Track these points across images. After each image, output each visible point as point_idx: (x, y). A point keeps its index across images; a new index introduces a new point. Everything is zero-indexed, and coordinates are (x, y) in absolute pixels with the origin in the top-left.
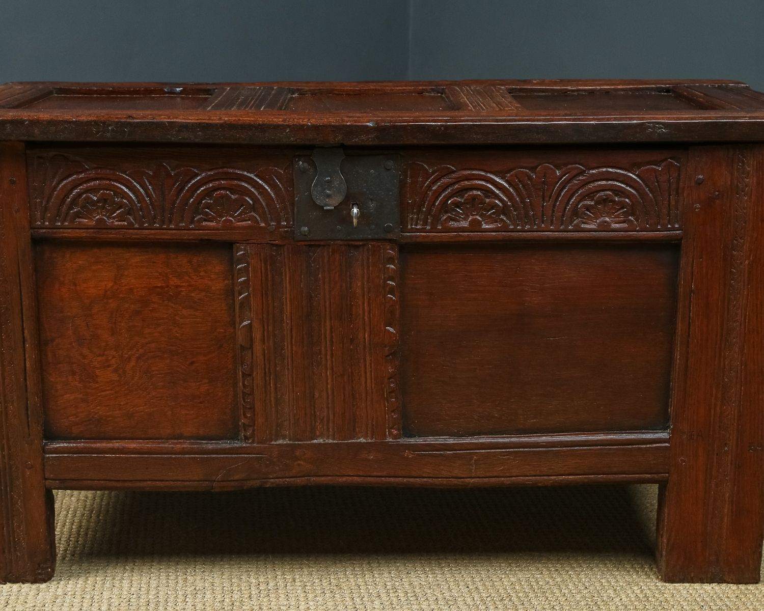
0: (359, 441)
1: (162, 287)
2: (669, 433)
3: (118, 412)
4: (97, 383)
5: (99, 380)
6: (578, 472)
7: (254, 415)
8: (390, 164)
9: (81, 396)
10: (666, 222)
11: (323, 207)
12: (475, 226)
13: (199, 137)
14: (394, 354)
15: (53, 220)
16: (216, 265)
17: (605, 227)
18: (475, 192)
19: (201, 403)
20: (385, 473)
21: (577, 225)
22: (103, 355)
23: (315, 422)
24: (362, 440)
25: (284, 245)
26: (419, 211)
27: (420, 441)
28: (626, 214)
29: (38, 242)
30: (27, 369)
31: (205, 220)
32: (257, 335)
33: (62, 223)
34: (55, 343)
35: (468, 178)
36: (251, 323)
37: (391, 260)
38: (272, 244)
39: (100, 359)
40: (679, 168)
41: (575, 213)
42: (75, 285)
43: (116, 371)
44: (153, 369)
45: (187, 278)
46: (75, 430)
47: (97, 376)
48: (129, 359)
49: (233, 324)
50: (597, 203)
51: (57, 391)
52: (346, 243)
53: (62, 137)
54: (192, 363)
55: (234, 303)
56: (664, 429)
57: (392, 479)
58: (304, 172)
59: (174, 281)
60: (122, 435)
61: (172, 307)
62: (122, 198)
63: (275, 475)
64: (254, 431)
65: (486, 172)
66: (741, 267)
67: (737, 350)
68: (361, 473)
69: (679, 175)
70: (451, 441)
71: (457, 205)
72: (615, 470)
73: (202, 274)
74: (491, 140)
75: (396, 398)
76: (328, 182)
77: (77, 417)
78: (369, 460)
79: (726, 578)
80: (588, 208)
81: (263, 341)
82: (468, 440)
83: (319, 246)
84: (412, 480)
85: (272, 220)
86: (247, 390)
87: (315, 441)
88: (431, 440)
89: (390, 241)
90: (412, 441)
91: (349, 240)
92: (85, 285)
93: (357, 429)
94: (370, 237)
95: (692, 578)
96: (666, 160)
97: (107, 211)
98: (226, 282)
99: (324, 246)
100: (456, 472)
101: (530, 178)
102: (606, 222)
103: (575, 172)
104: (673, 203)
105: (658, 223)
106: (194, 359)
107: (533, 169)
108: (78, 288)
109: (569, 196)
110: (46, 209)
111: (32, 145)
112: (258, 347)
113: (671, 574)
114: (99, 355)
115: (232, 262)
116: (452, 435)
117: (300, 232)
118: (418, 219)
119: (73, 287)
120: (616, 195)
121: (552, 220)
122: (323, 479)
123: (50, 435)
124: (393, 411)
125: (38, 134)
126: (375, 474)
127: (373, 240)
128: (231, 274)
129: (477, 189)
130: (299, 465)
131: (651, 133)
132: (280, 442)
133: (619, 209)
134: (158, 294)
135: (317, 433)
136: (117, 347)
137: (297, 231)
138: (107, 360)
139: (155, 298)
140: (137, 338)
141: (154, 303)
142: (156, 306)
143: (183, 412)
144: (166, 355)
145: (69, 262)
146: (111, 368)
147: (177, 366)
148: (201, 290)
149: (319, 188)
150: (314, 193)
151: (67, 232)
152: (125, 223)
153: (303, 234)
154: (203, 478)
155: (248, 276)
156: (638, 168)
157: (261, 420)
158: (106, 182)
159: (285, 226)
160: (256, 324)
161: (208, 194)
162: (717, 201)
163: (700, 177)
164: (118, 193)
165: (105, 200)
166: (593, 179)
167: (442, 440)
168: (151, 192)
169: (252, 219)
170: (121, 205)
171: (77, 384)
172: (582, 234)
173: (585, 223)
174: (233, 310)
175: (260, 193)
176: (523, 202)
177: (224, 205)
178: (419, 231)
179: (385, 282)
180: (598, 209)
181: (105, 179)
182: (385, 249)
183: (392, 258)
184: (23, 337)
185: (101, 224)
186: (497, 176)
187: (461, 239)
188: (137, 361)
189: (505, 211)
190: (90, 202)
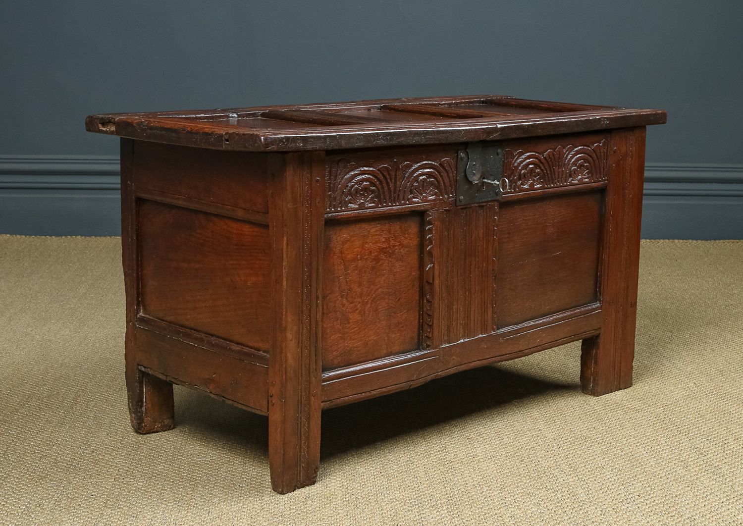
0: (479, 337)
1: (386, 248)
2: (601, 304)
3: (360, 343)
4: (350, 323)
5: (351, 321)
7: (433, 329)
8: (499, 150)
9: (340, 335)
10: (603, 176)
11: (472, 182)
12: (532, 187)
13: (423, 140)
14: (495, 275)
15: (336, 207)
16: (413, 227)
17: (580, 182)
18: (531, 166)
19: (402, 327)
20: (491, 356)
21: (571, 182)
22: (353, 302)
24: (481, 336)
25: (451, 210)
26: (509, 180)
27: (506, 330)
28: (588, 173)
29: (328, 223)
31: (414, 198)
32: (437, 273)
33: (341, 208)
34: (328, 298)
35: (529, 157)
36: (434, 266)
37: (496, 214)
38: (445, 210)
39: (352, 305)
40: (608, 144)
41: (570, 175)
42: (342, 252)
43: (360, 312)
44: (380, 307)
45: (399, 239)
46: (336, 362)
47: (350, 319)
48: (367, 303)
49: (421, 266)
50: (578, 167)
51: (328, 334)
52: (479, 205)
54: (399, 299)
55: (422, 253)
57: (494, 358)
58: (462, 159)
59: (392, 243)
60: (360, 360)
61: (391, 261)
62: (374, 187)
63: (441, 370)
64: (432, 341)
65: (537, 153)
66: (629, 199)
68: (480, 358)
69: (608, 148)
70: (519, 327)
71: (524, 175)
73: (407, 236)
74: (546, 133)
76: (474, 165)
77: (338, 352)
78: (485, 348)
80: (574, 171)
81: (440, 276)
83: (466, 208)
84: (502, 357)
85: (446, 194)
86: (429, 313)
87: (460, 342)
88: (510, 329)
89: (497, 201)
90: (501, 331)
91: (481, 203)
92: (347, 253)
93: (478, 329)
94: (489, 199)
95: (608, 391)
96: (604, 139)
97: (365, 197)
98: (419, 239)
99: (468, 208)
100: (521, 348)
101: (553, 155)
102: (581, 179)
103: (570, 150)
104: (605, 164)
105: (600, 178)
106: (400, 297)
107: (554, 149)
108: (343, 255)
109: (568, 164)
110: (334, 199)
111: (330, 153)
112: (436, 282)
115: (422, 224)
117: (459, 199)
119: (340, 255)
120: (585, 162)
121: (561, 180)
122: (463, 366)
123: (325, 370)
124: (494, 313)
125: (344, 145)
126: (486, 357)
127: (491, 201)
128: (422, 233)
129: (532, 164)
130: (453, 359)
131: (602, 124)
132: (444, 346)
133: (585, 171)
134: (385, 253)
135: (461, 335)
136: (361, 295)
137: (458, 200)
138: (356, 306)
139: (382, 256)
140: (372, 287)
141: (382, 259)
142: (383, 261)
143: (393, 336)
144: (386, 297)
145: (341, 236)
146: (357, 311)
147: (392, 303)
148: (406, 247)
149: (470, 170)
150: (468, 173)
151: (344, 215)
152: (373, 205)
153: (460, 201)
154: (406, 380)
155: (432, 234)
156: (593, 145)
157: (436, 333)
158: (367, 176)
159: (452, 197)
160: (436, 266)
161: (416, 179)
162: (621, 162)
163: (615, 148)
164: (372, 183)
165: (364, 189)
166: (577, 153)
167: (515, 328)
168: (389, 180)
169: (436, 194)
170: (373, 191)
171: (339, 326)
172: (572, 187)
173: (573, 180)
174: (422, 258)
175: (441, 176)
176: (551, 170)
177: (423, 186)
178: (509, 193)
179: (494, 228)
180: (578, 171)
181: (366, 174)
182: (495, 207)
183: (497, 212)
184: (317, 296)
185: (361, 206)
186: (540, 155)
187: (525, 196)
188: (371, 303)
189: (543, 176)
190: (357, 191)
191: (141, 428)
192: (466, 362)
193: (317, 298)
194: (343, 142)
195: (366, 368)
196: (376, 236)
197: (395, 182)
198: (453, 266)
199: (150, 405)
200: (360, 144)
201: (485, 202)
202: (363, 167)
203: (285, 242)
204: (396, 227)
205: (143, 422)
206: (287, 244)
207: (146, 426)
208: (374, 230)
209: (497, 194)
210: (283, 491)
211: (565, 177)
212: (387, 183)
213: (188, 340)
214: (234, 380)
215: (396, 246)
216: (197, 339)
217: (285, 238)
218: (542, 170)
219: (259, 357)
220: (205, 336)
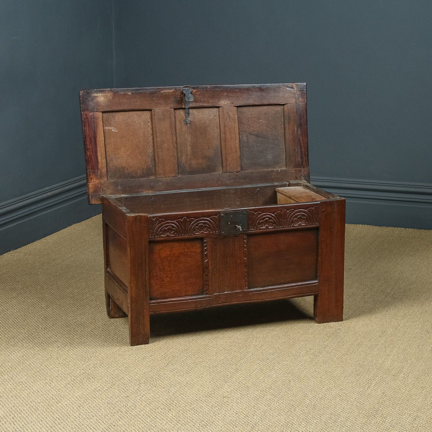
1: (183, 252)
2: (318, 281)
3: (170, 290)
4: (165, 282)
5: (165, 281)
6: (295, 294)
7: (209, 287)
8: (245, 213)
9: (160, 286)
12: (267, 228)
14: (246, 265)
15: (154, 236)
16: (198, 245)
17: (300, 225)
19: (193, 285)
20: (244, 300)
21: (293, 225)
22: (167, 274)
23: (225, 287)
24: (238, 291)
25: (217, 238)
26: (253, 225)
27: (253, 290)
28: (305, 221)
29: (150, 242)
30: (146, 279)
31: (196, 232)
32: (210, 264)
33: (157, 237)
34: (153, 271)
35: (265, 215)
36: (208, 260)
38: (214, 238)
41: (293, 222)
42: (159, 254)
43: (170, 278)
44: (180, 276)
45: (190, 249)
46: (158, 297)
47: (164, 280)
48: (174, 274)
49: (203, 261)
50: (298, 219)
51: (153, 285)
52: (234, 235)
54: (191, 273)
55: (203, 255)
56: (316, 280)
57: (246, 301)
58: (222, 217)
59: (187, 250)
60: (171, 297)
61: (186, 258)
63: (214, 304)
64: (208, 291)
65: (270, 213)
66: (335, 233)
67: (334, 256)
68: (238, 301)
69: (318, 209)
70: (262, 289)
71: (262, 222)
72: (304, 292)
73: (194, 247)
75: (247, 278)
77: (159, 293)
78: (240, 297)
80: (296, 220)
81: (212, 265)
82: (266, 288)
84: (251, 301)
85: (214, 231)
86: (207, 280)
87: (225, 293)
88: (256, 289)
89: (245, 234)
90: (251, 290)
92: (162, 254)
93: (236, 288)
95: (325, 321)
96: (315, 206)
97: (170, 232)
98: (201, 249)
100: (263, 298)
101: (281, 213)
103: (292, 211)
104: (317, 217)
105: (314, 223)
107: (281, 211)
109: (291, 217)
110: (153, 233)
112: (210, 267)
113: (320, 321)
114: (165, 274)
115: (203, 243)
116: (261, 287)
117: (222, 234)
118: (252, 227)
119: (158, 255)
120: (303, 216)
121: (287, 224)
122: (227, 303)
123: (151, 299)
124: (246, 282)
126: (241, 300)
127: (241, 234)
128: (203, 247)
129: (267, 218)
130: (221, 300)
132: (216, 294)
133: (303, 220)
134: (182, 255)
135: (226, 290)
136: (170, 271)
140: (176, 268)
142: (181, 258)
143: (188, 288)
144: (184, 272)
145: (158, 248)
147: (187, 275)
148: (194, 252)
151: (159, 239)
152: (174, 235)
154: (195, 307)
155: (208, 247)
156: (308, 208)
157: (211, 288)
159: (217, 232)
160: (210, 261)
161: (197, 225)
162: (328, 216)
163: (323, 210)
164: (173, 227)
165: (169, 229)
166: (297, 212)
167: (259, 289)
168: (182, 226)
169: (209, 231)
170: (173, 230)
171: (159, 283)
172: (294, 228)
173: (295, 225)
174: (203, 257)
175: (211, 224)
176: (279, 220)
177: (201, 228)
178: (252, 230)
179: (244, 245)
180: (298, 220)
181: (170, 223)
182: (244, 236)
183: (246, 239)
184: (145, 270)
185: (168, 236)
186: (272, 214)
187: (263, 232)
188: (176, 274)
189: (275, 223)
190: (165, 230)
191: (111, 316)
192: (229, 301)
193: (146, 271)
195: (172, 300)
196: (177, 248)
197: (185, 226)
198: (219, 261)
199: (113, 307)
201: (237, 234)
202: (168, 220)
203: (129, 250)
204: (189, 244)
205: (110, 313)
206: (130, 250)
207: (111, 315)
208: (176, 245)
209: (244, 231)
210: (131, 345)
211: (289, 223)
212: (181, 227)
213: (115, 282)
214: (122, 300)
215: (188, 252)
216: (117, 282)
217: (129, 248)
218: (273, 220)
219: (127, 292)
220: (119, 281)
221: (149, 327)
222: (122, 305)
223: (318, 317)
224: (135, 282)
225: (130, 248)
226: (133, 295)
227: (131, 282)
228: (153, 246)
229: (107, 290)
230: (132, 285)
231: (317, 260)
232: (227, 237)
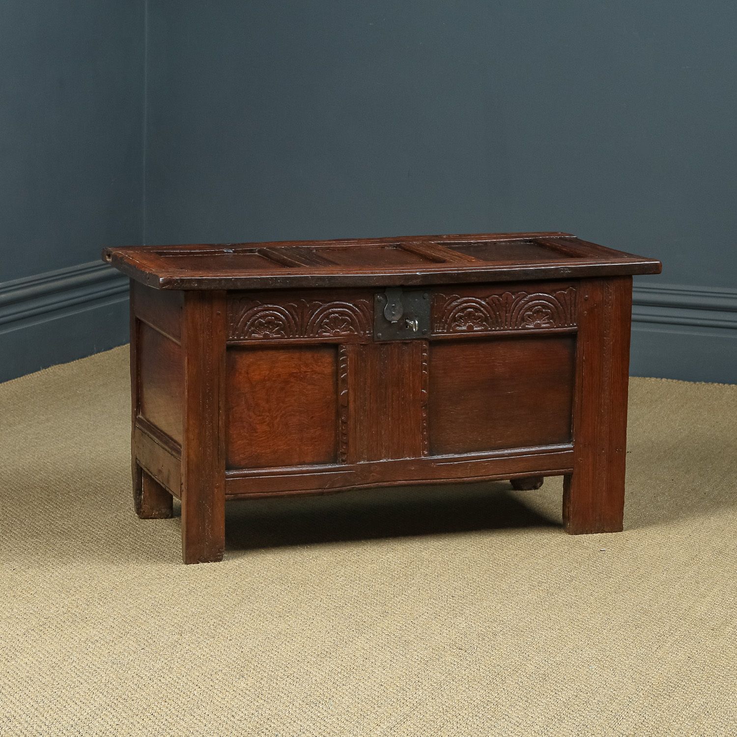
0: (406, 459)
1: (296, 373)
2: (573, 445)
3: (268, 450)
4: (257, 432)
5: (258, 431)
6: (525, 471)
7: (348, 446)
8: (426, 295)
9: (247, 441)
10: (570, 322)
11: (390, 322)
12: (470, 329)
13: (326, 284)
14: (425, 406)
15: (239, 336)
16: (327, 358)
17: (538, 326)
18: (470, 310)
19: (316, 442)
20: (420, 478)
21: (524, 326)
22: (262, 415)
23: (382, 449)
24: (408, 459)
25: (367, 344)
26: (441, 321)
27: (440, 457)
28: (549, 319)
29: (231, 348)
30: (220, 426)
31: (325, 332)
32: (351, 398)
33: (244, 337)
34: (234, 410)
35: (466, 302)
36: (348, 392)
37: (425, 351)
38: (361, 345)
39: (260, 418)
40: (576, 292)
41: (523, 320)
42: (247, 373)
43: (268, 424)
44: (290, 422)
45: (311, 366)
46: (243, 463)
47: (257, 429)
48: (276, 417)
49: (337, 392)
50: (534, 313)
51: (233, 439)
52: (401, 341)
53: (253, 287)
54: (312, 417)
55: (337, 380)
56: (569, 442)
57: (424, 481)
58: (379, 301)
59: (303, 369)
60: (270, 465)
61: (302, 385)
62: (279, 321)
63: (359, 483)
64: (347, 457)
65: (476, 298)
66: (609, 346)
67: (608, 393)
68: (407, 479)
69: (576, 295)
70: (456, 456)
71: (461, 317)
72: (545, 468)
73: (320, 364)
74: (481, 280)
75: (427, 432)
76: (393, 307)
77: (245, 455)
78: (412, 470)
79: (605, 529)
80: (529, 316)
81: (355, 401)
82: (465, 455)
84: (435, 481)
85: (361, 330)
86: (344, 432)
87: (381, 461)
88: (445, 456)
89: (425, 339)
90: (435, 457)
91: (404, 340)
92: (253, 374)
93: (405, 452)
94: (414, 338)
95: (587, 531)
96: (569, 287)
97: (270, 329)
98: (333, 368)
99: (389, 344)
100: (459, 475)
101: (499, 300)
102: (539, 323)
103: (523, 296)
104: (573, 311)
105: (566, 323)
106: (313, 415)
107: (500, 295)
108: (249, 375)
109: (519, 310)
110: (236, 329)
111: (230, 292)
112: (352, 406)
113: (575, 530)
114: (259, 416)
115: (337, 355)
116: (456, 453)
117: (378, 336)
118: (440, 326)
119: (246, 375)
120: (544, 308)
121: (511, 324)
122: (385, 483)
123: (229, 468)
124: (425, 440)
125: (239, 286)
126: (415, 478)
128: (337, 363)
129: (471, 308)
130: (373, 475)
131: (562, 273)
132: (362, 462)
133: (545, 316)
134: (295, 377)
135: (383, 456)
136: (269, 410)
137: (375, 336)
138: (263, 419)
139: (292, 380)
140: (281, 404)
141: (292, 382)
142: (293, 384)
143: (306, 448)
144: (297, 414)
145: (245, 360)
146: (266, 423)
147: (304, 420)
148: (319, 374)
149: (389, 311)
150: (386, 314)
151: (247, 343)
152: (279, 336)
153: (378, 338)
154: (318, 488)
155: (347, 364)
156: (555, 293)
157: (352, 450)
158: (271, 312)
159: (368, 334)
160: (351, 392)
161: (327, 317)
162: (596, 310)
163: (587, 296)
164: (277, 318)
165: (269, 322)
166: (532, 300)
167: (451, 456)
168: (295, 316)
169: (350, 330)
170: (278, 325)
171: (245, 434)
172: (526, 331)
173: (527, 325)
174: (337, 384)
175: (355, 315)
176: (495, 314)
177: (335, 323)
178: (440, 333)
179: (422, 363)
180: (534, 317)
181: (270, 310)
182: (422, 344)
183: (426, 349)
184: (219, 406)
185: (266, 337)
186: (481, 300)
187: (463, 336)
188: (281, 418)
189: (486, 319)
190: (261, 324)
192: (389, 479)
193: (219, 408)
194: (239, 284)
195: (274, 472)
196: (285, 362)
197: (302, 318)
198: (370, 394)
199: (148, 494)
200: (258, 286)
201: (409, 340)
202: (267, 304)
203: (186, 361)
204: (308, 355)
205: (141, 507)
206: (188, 362)
207: (144, 512)
208: (283, 357)
209: (424, 333)
210: (186, 561)
211: (516, 321)
212: (294, 318)
213: (154, 438)
214: (169, 471)
215: (307, 372)
216: (158, 437)
217: (186, 358)
218: (484, 313)
219: (179, 452)
220: (162, 435)
221: (222, 527)
222: (168, 482)
223: (571, 521)
224: (197, 431)
225: (188, 359)
226: (192, 456)
227: (187, 431)
228: (237, 356)
229: (136, 458)
230: (191, 436)
231: (572, 401)
232: (387, 344)
